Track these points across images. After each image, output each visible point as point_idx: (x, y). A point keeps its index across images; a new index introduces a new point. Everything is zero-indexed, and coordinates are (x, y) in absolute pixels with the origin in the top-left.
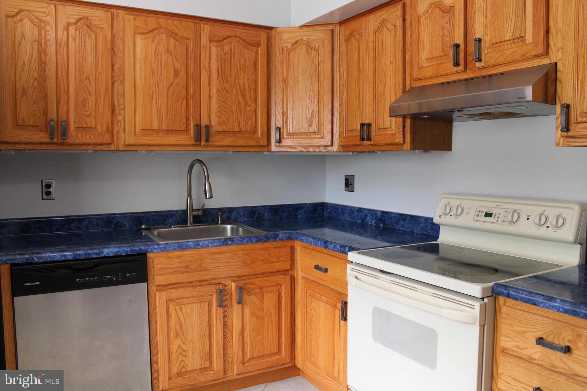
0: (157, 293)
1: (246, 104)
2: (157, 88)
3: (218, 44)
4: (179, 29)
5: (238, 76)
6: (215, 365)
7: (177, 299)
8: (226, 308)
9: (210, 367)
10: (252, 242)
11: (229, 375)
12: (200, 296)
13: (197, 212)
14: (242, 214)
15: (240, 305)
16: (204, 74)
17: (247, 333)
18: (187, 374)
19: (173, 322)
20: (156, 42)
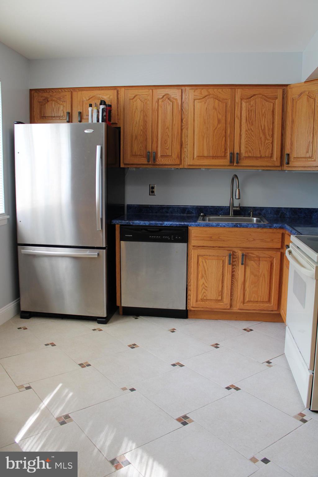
0: (193, 250)
1: (266, 138)
2: (207, 131)
3: (247, 100)
4: (221, 94)
5: (260, 121)
6: (225, 300)
7: (204, 255)
8: (235, 266)
9: (221, 300)
10: (254, 227)
11: (234, 308)
12: (218, 256)
13: (236, 208)
14: (269, 212)
15: (243, 266)
16: (237, 121)
17: (247, 284)
18: (207, 301)
19: (201, 268)
20: (207, 104)
